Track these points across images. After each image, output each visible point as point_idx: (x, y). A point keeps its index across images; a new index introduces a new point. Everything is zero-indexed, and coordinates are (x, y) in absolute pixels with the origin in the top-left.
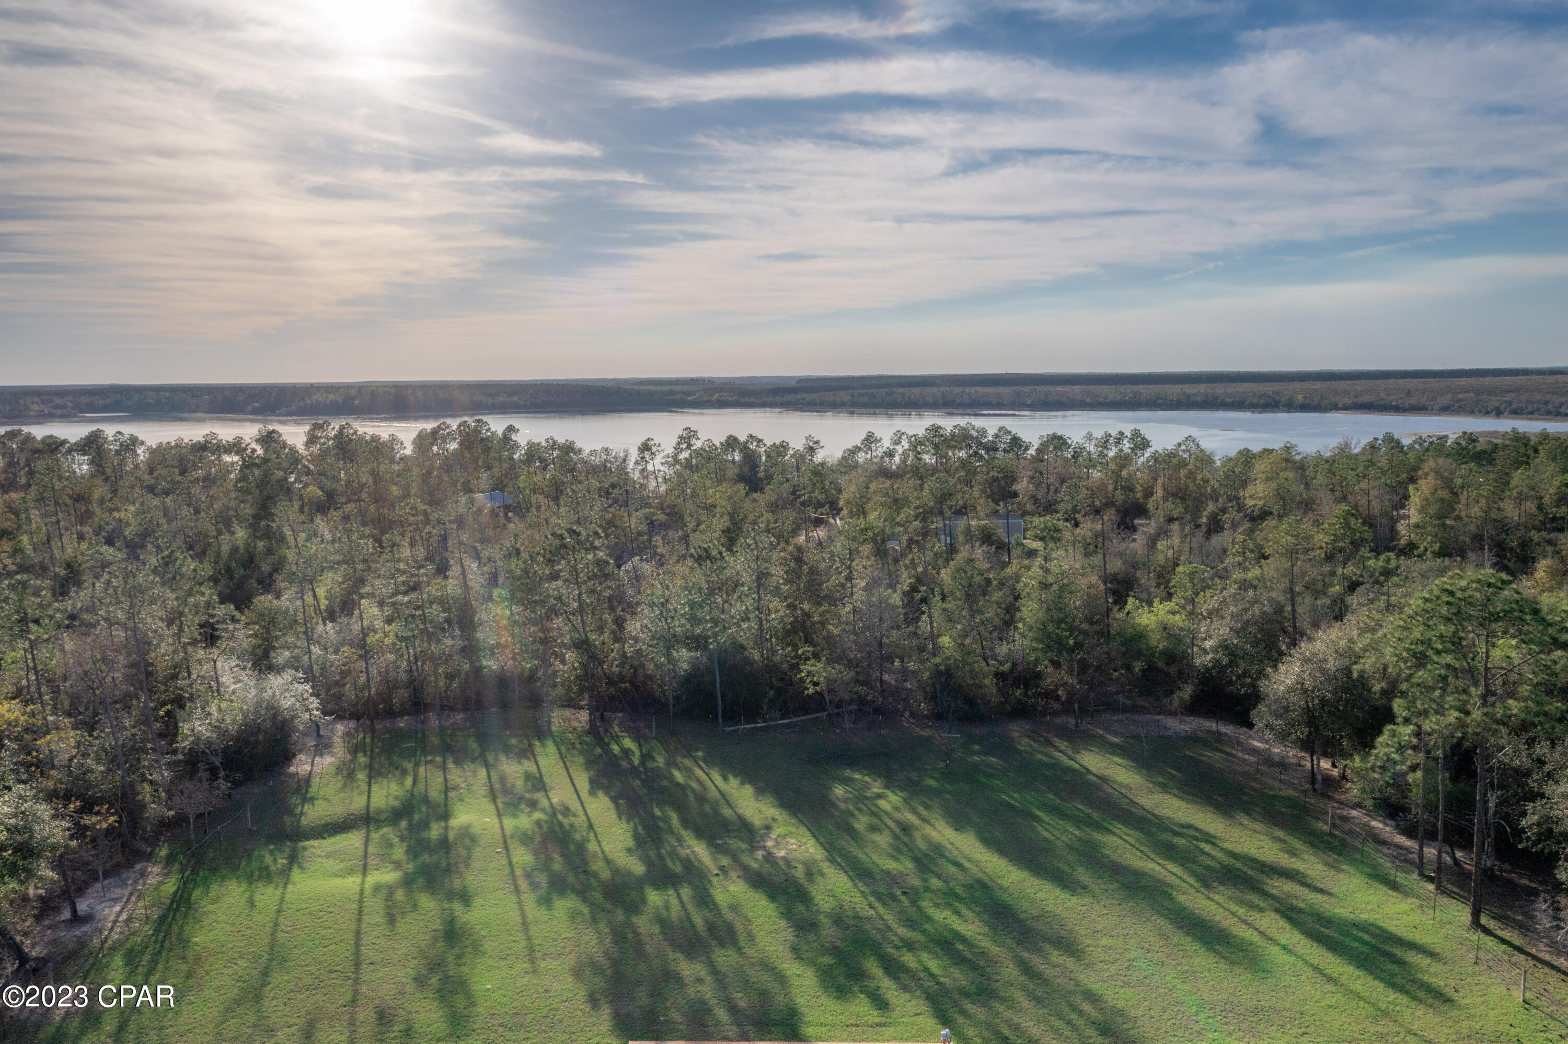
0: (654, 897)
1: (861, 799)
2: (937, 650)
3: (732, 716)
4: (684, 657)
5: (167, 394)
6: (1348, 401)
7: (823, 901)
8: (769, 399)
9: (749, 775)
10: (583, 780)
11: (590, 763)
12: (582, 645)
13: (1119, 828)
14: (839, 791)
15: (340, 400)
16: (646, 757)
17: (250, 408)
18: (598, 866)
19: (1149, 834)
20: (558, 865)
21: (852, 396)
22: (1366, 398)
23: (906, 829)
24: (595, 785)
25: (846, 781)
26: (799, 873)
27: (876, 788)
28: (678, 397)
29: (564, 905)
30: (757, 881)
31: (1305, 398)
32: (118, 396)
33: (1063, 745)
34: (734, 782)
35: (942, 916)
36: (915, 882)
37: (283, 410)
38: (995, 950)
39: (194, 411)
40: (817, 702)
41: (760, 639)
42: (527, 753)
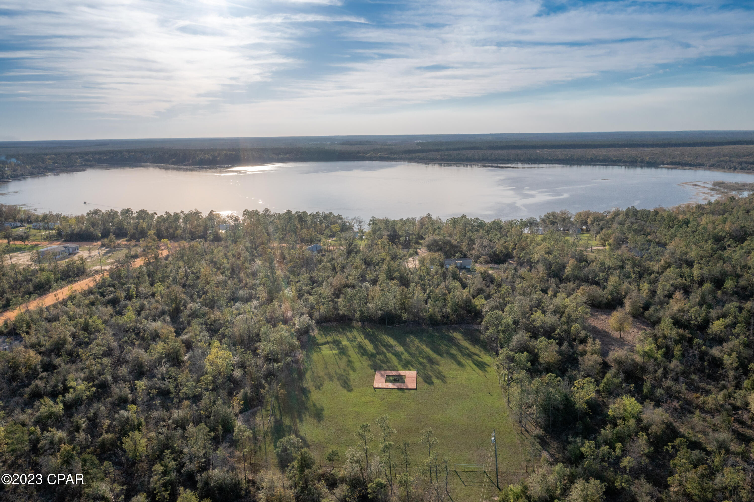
0: (378, 356)
1: (412, 342)
2: (429, 312)
3: (389, 324)
4: (379, 312)
5: (133, 154)
6: (669, 161)
7: (403, 357)
8: (403, 156)
9: (392, 336)
10: (363, 336)
11: (363, 334)
12: (361, 311)
13: (454, 347)
14: (408, 339)
15: (211, 158)
16: (373, 332)
17: (171, 161)
18: (368, 351)
19: (458, 348)
20: (362, 351)
21: (441, 155)
22: (677, 160)
23: (418, 347)
24: (365, 338)
25: (409, 338)
26: (400, 353)
27: (415, 339)
28: (362, 154)
29: (365, 357)
30: (393, 354)
31: (649, 158)
32: (112, 155)
33: (451, 331)
34: (390, 338)
35: (422, 360)
36: (418, 355)
37: (186, 163)
38: (427, 364)
39: (146, 162)
40: (405, 322)
41: (395, 309)
42: (351, 331)
